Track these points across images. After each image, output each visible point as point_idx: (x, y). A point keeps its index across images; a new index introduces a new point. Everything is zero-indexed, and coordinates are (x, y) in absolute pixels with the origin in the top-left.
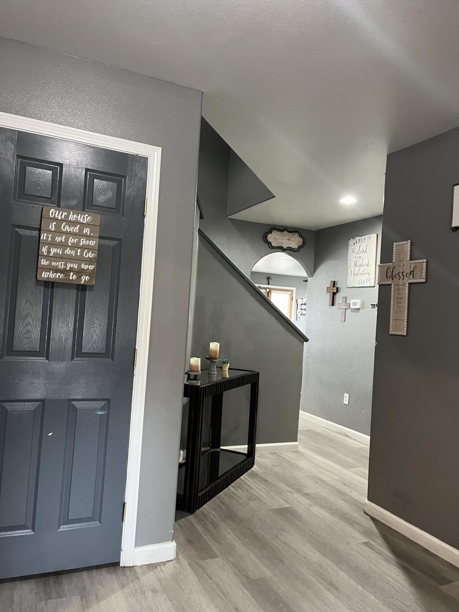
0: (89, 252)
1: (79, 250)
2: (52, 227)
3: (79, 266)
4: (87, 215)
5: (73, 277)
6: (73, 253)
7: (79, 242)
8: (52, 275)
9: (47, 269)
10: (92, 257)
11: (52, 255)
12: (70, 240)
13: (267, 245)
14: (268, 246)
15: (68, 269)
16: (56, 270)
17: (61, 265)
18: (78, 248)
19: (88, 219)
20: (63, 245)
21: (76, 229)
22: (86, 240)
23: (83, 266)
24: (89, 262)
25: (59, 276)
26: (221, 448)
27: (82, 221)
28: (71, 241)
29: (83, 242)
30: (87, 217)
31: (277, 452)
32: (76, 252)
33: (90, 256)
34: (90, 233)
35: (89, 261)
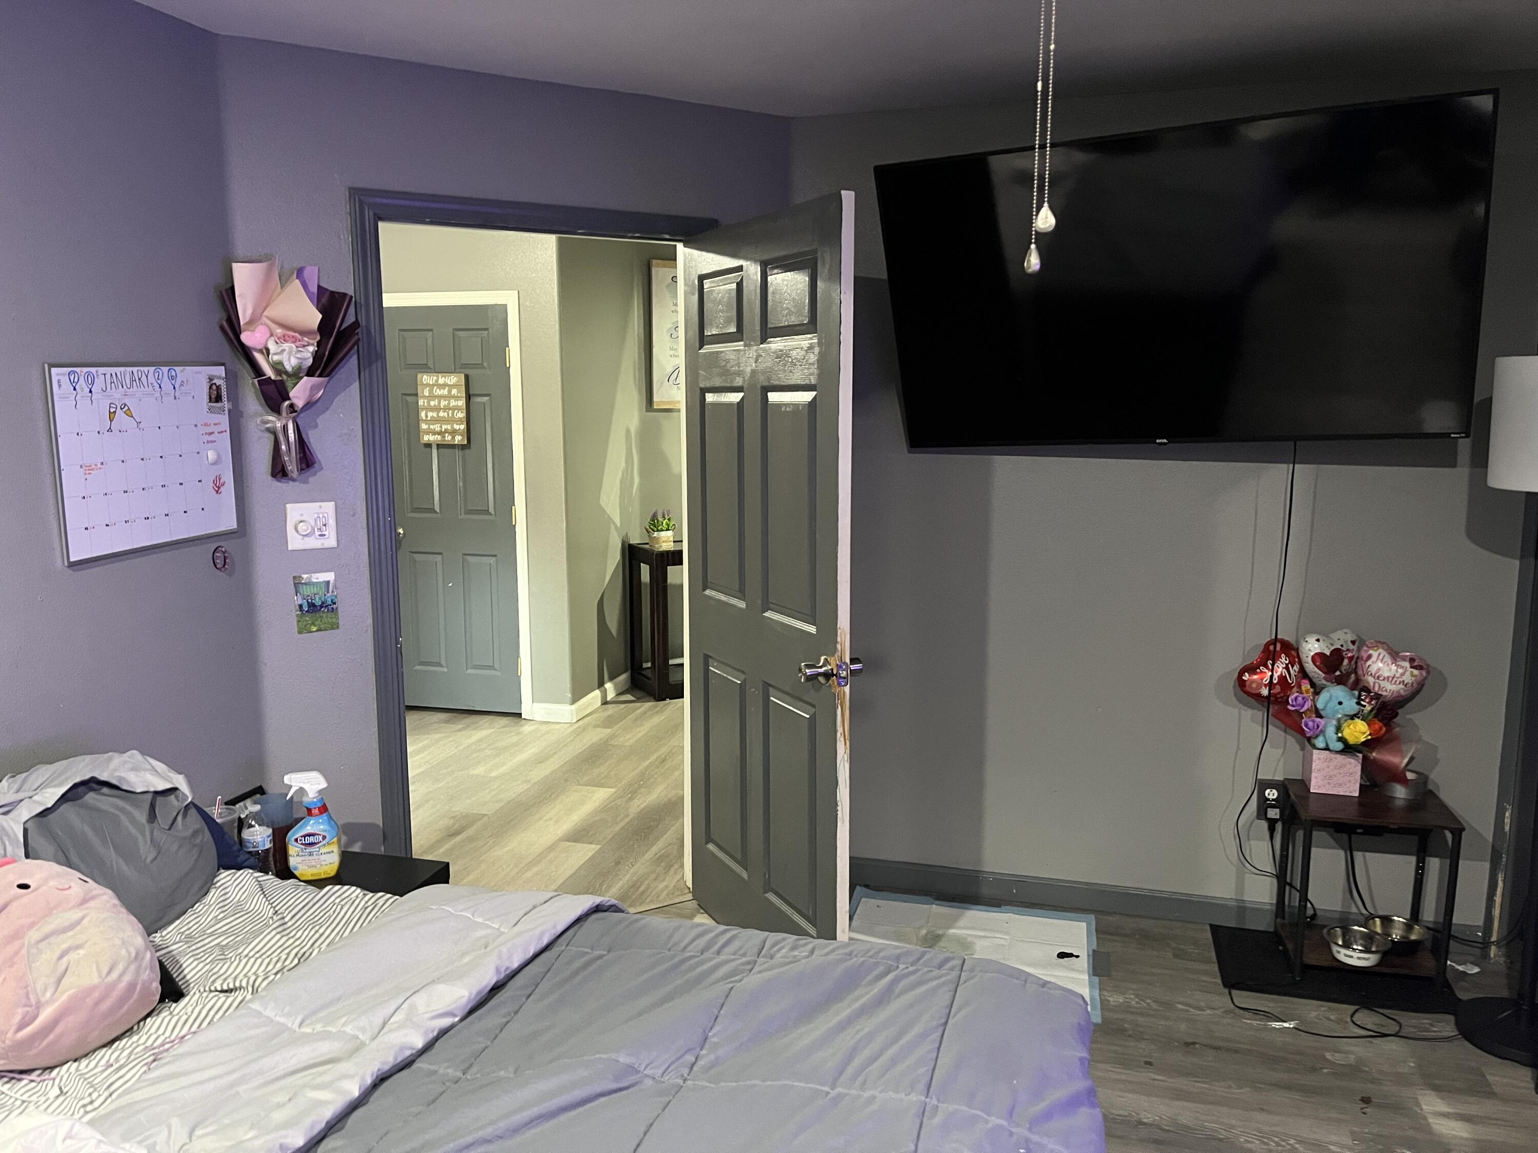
0: (459, 413)
1: (450, 412)
2: (426, 393)
4: (454, 376)
5: (448, 438)
6: (446, 414)
7: (449, 403)
8: (430, 438)
9: (427, 432)
10: (462, 416)
11: (429, 418)
15: (443, 430)
16: (434, 433)
17: (437, 427)
18: (449, 409)
19: (454, 380)
20: (437, 409)
21: (445, 392)
22: (455, 401)
23: (455, 427)
25: (437, 438)
27: (449, 383)
28: (443, 403)
29: (453, 403)
30: (453, 378)
32: (448, 414)
33: (460, 416)
34: (458, 394)
35: (459, 421)
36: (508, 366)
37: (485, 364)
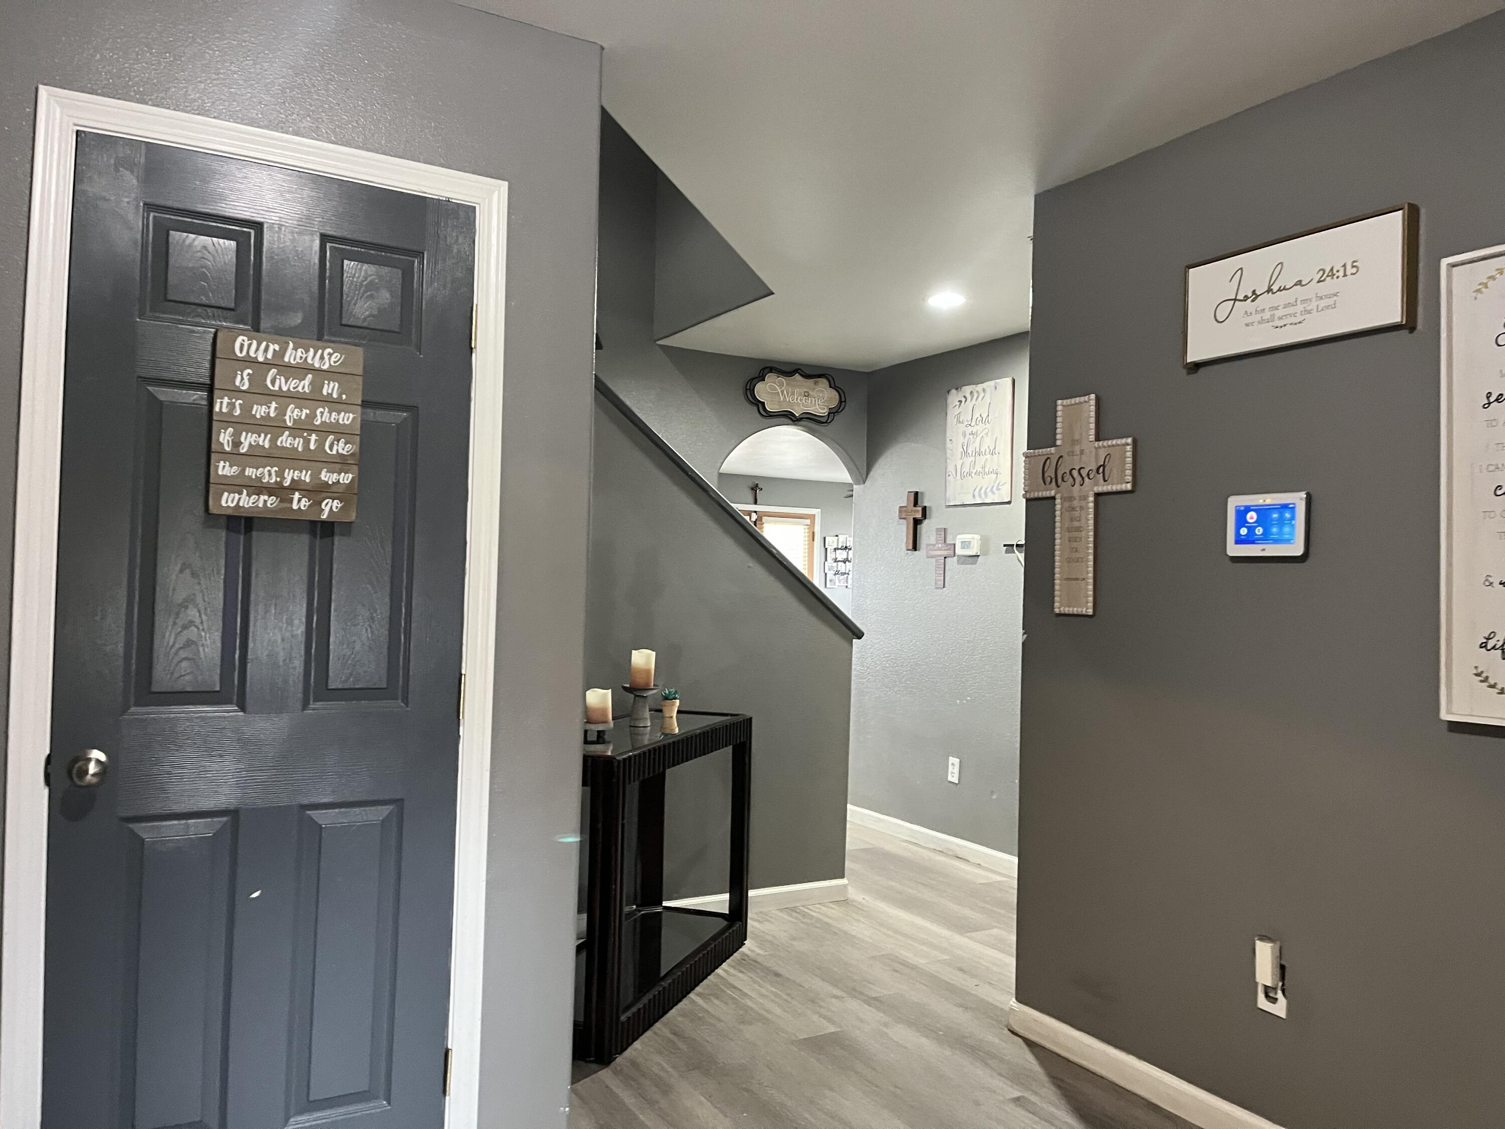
0: (338, 442)
1: (314, 437)
2: (243, 380)
3: (316, 475)
4: (330, 350)
5: (300, 503)
6: (299, 443)
7: (312, 416)
8: (246, 501)
9: (235, 486)
10: (348, 452)
11: (244, 449)
12: (289, 413)
13: (756, 408)
14: (757, 411)
15: (287, 483)
16: (257, 488)
17: (268, 474)
18: (311, 431)
19: (333, 359)
20: (274, 427)
21: (304, 385)
22: (330, 413)
23: (325, 476)
24: (339, 466)
25: (265, 501)
26: (666, 904)
27: (317, 365)
28: (293, 414)
29: (323, 416)
30: (330, 355)
31: (797, 905)
32: (307, 442)
33: (341, 451)
34: (340, 395)
35: (340, 463)
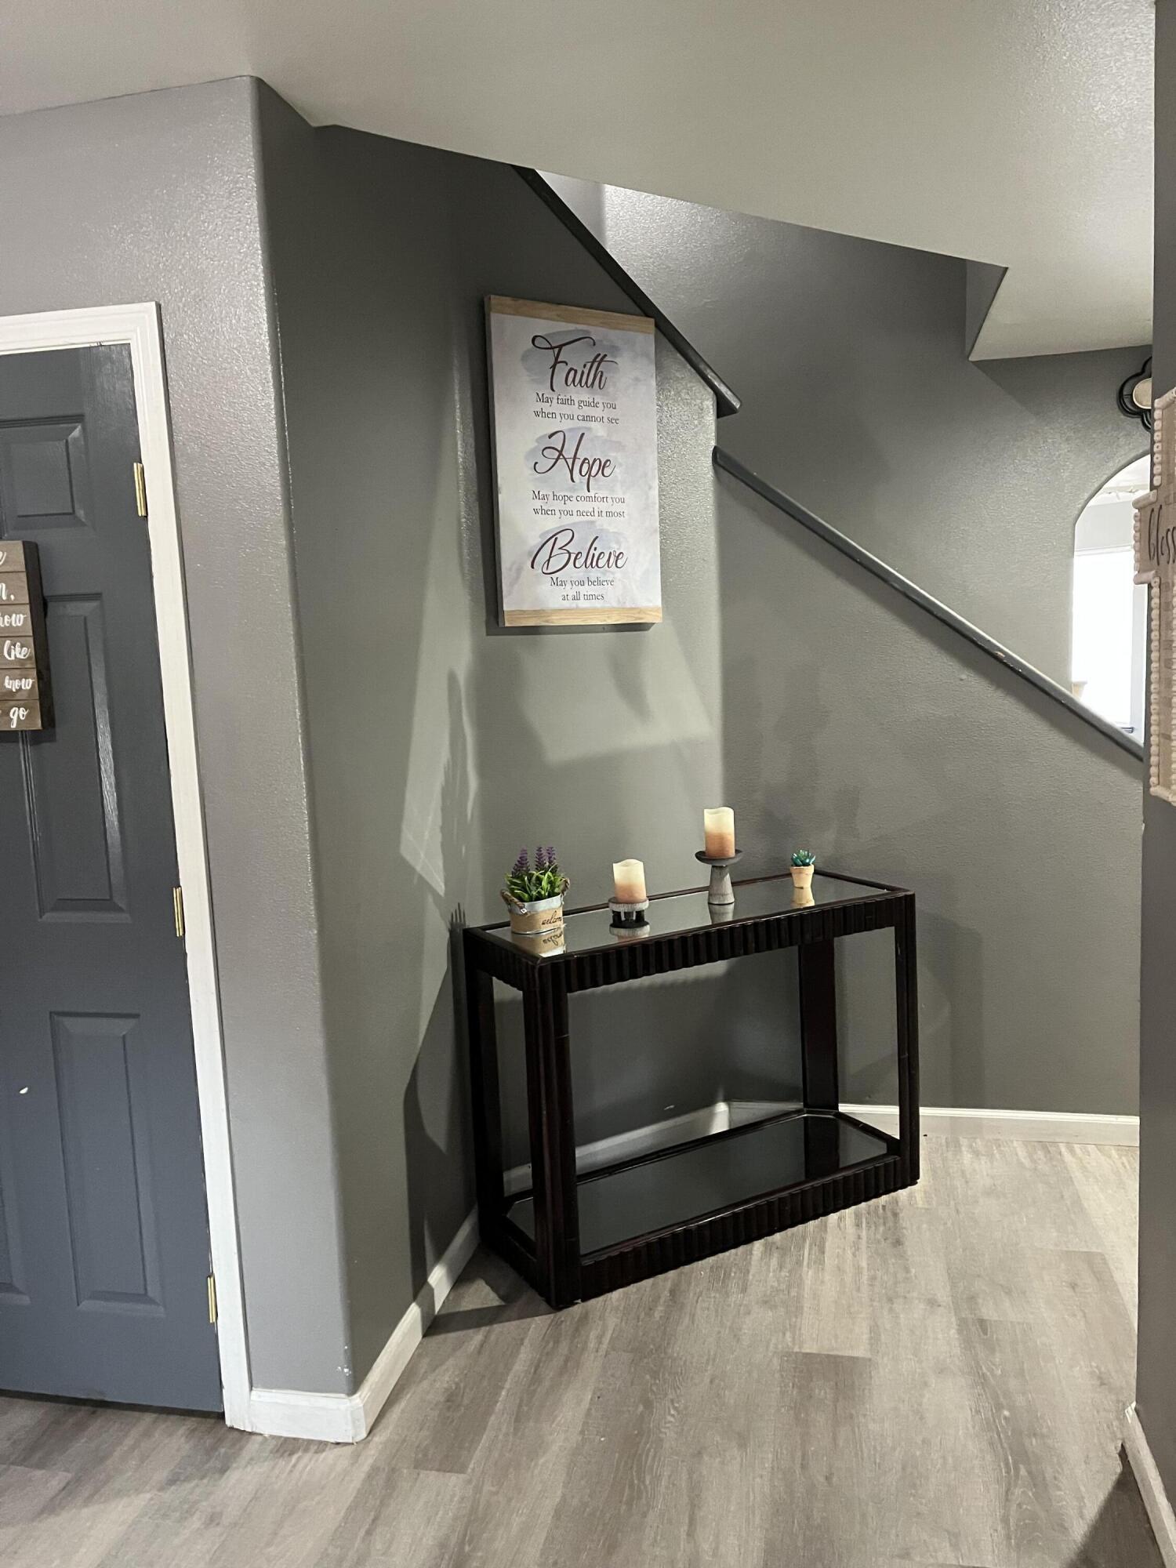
0: (15, 646)
10: (25, 656)
22: (3, 616)
23: (8, 684)
24: (18, 672)
33: (18, 656)
34: (8, 596)
35: (18, 669)
36: (141, 512)
37: (81, 513)
